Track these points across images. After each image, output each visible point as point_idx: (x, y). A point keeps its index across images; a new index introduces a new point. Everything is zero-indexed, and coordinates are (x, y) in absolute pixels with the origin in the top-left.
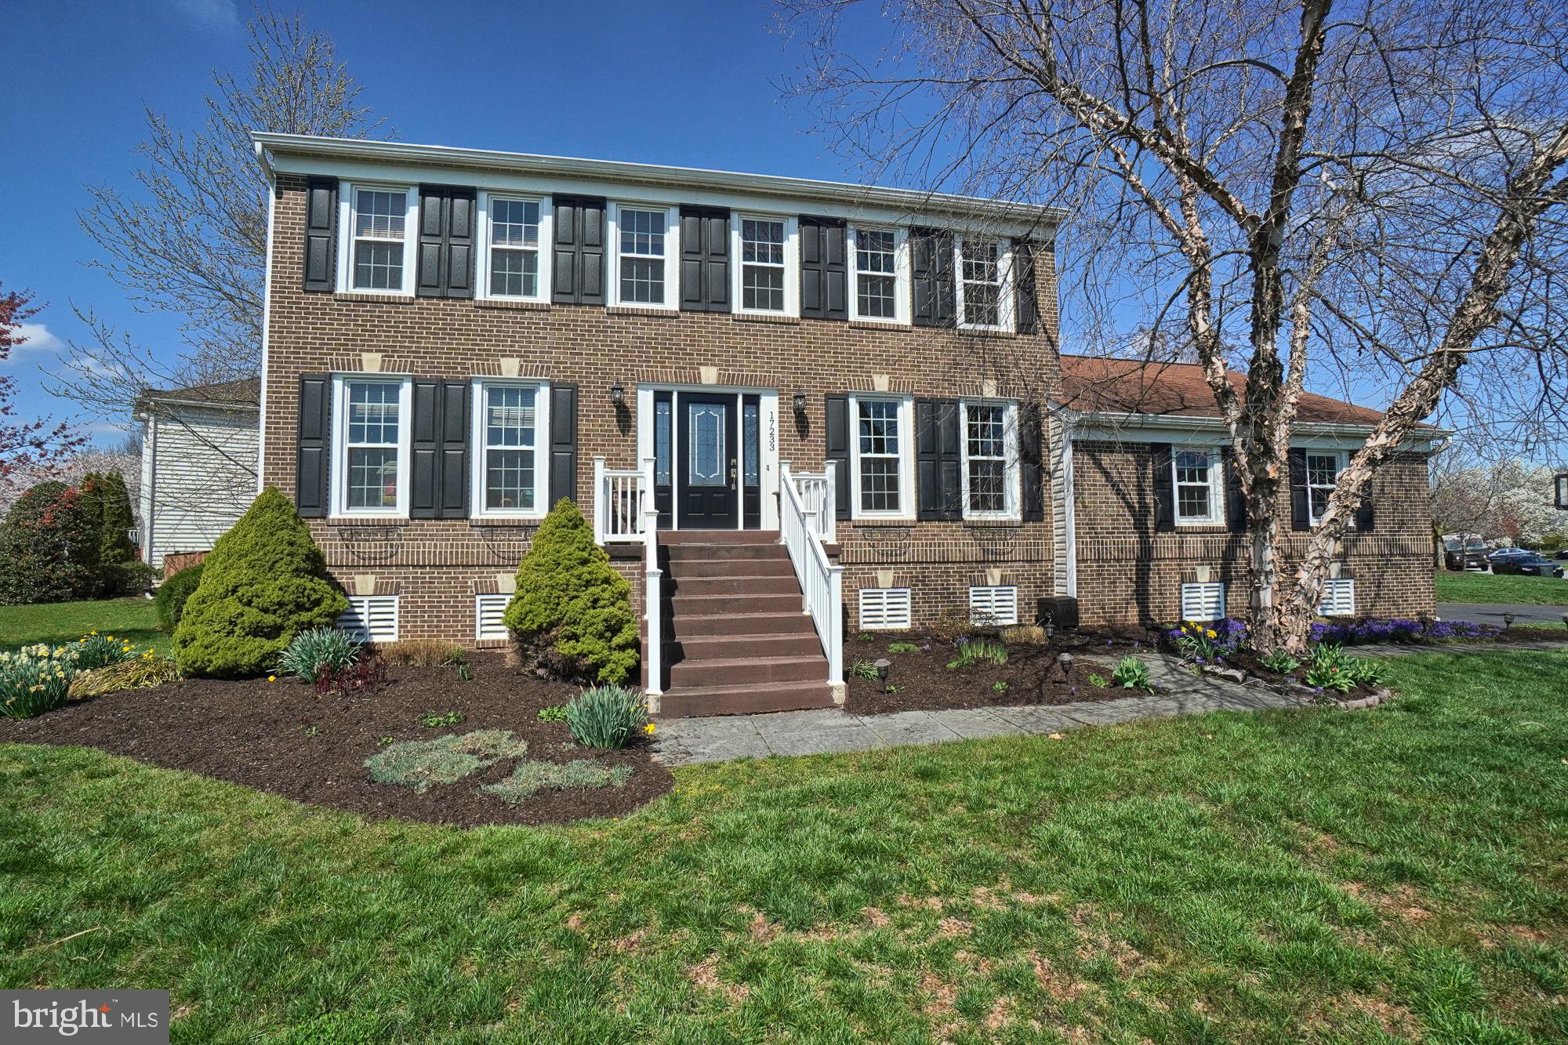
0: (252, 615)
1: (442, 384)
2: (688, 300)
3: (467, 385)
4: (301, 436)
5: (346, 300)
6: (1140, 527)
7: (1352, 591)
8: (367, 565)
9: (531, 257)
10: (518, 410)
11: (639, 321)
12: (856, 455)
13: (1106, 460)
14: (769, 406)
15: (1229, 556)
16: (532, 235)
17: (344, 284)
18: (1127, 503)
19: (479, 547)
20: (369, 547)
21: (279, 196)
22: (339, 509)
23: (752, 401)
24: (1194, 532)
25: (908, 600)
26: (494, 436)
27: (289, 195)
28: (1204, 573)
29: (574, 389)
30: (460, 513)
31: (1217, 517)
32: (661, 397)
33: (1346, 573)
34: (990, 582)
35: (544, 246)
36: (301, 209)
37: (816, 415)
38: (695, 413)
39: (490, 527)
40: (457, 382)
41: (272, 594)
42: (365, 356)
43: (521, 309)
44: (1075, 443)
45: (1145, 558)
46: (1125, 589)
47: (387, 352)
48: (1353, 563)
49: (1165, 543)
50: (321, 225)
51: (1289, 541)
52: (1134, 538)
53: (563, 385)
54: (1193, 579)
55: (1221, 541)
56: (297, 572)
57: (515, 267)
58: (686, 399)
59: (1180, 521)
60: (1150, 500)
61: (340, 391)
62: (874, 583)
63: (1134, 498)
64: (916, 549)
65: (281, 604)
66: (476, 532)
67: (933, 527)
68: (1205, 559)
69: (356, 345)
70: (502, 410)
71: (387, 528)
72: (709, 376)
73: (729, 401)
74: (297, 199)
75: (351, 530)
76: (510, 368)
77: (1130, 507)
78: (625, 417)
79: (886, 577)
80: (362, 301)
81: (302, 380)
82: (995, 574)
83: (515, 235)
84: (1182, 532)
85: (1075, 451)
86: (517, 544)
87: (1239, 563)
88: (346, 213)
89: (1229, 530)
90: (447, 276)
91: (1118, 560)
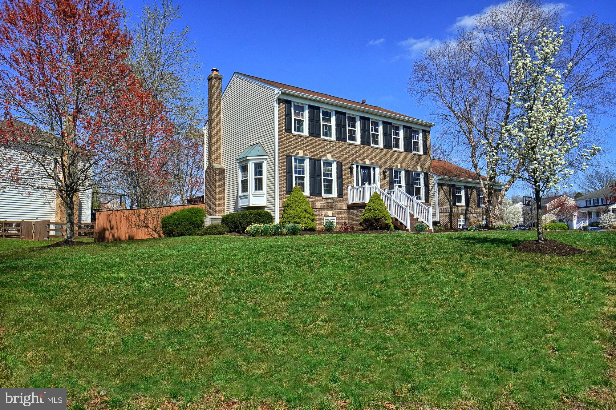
1: (315, 160)
2: (362, 141)
3: (320, 161)
5: (294, 135)
6: (450, 204)
9: (331, 127)
10: (329, 168)
11: (353, 146)
12: (394, 184)
13: (444, 188)
15: (466, 213)
16: (331, 121)
17: (293, 130)
18: (448, 198)
19: (325, 205)
21: (279, 104)
23: (374, 169)
24: (460, 206)
26: (325, 175)
27: (281, 104)
28: (462, 217)
29: (341, 163)
30: (320, 195)
31: (463, 204)
32: (358, 167)
35: (333, 124)
36: (284, 109)
37: (387, 173)
39: (326, 199)
40: (318, 160)
42: (300, 151)
43: (330, 141)
44: (438, 184)
45: (451, 212)
46: (448, 220)
47: (304, 150)
49: (455, 209)
52: (449, 207)
53: (339, 162)
54: (460, 218)
55: (464, 209)
57: (327, 129)
58: (362, 167)
59: (457, 204)
60: (452, 198)
61: (294, 160)
66: (324, 200)
68: (462, 213)
69: (297, 148)
70: (325, 168)
72: (366, 162)
73: (369, 168)
74: (283, 105)
76: (328, 157)
78: (351, 171)
80: (297, 136)
81: (286, 156)
83: (327, 120)
84: (458, 206)
85: (438, 185)
86: (331, 203)
87: (468, 215)
88: (293, 111)
89: (466, 206)
90: (315, 131)
91: (446, 213)
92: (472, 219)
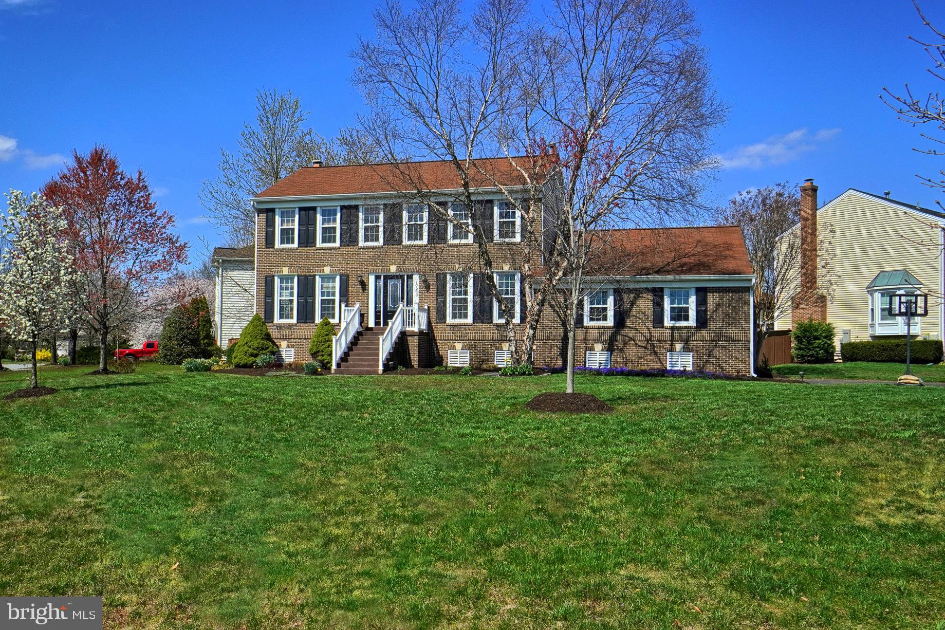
0: (251, 350)
1: (306, 276)
2: (386, 242)
3: (314, 276)
4: (266, 296)
5: (278, 250)
7: (691, 358)
8: (284, 338)
9: (334, 228)
10: (331, 284)
11: (369, 250)
12: (449, 297)
14: (416, 278)
15: (612, 340)
16: (335, 220)
17: (278, 245)
20: (285, 332)
21: (258, 216)
22: (277, 320)
23: (410, 277)
24: (593, 328)
25: (468, 355)
26: (323, 294)
27: (261, 215)
28: (598, 347)
29: (348, 276)
30: (312, 321)
31: (610, 322)
32: (377, 278)
33: (686, 349)
34: (504, 349)
35: (338, 225)
36: (265, 220)
37: (433, 281)
38: (390, 283)
40: (310, 276)
41: (256, 345)
42: (284, 269)
43: (330, 249)
45: (567, 339)
47: (290, 266)
48: (692, 344)
49: (577, 333)
50: (270, 224)
51: (650, 333)
53: (344, 275)
54: (592, 349)
56: (262, 339)
57: (330, 233)
58: (386, 278)
61: (277, 281)
62: (454, 348)
63: (562, 313)
64: (471, 334)
65: (258, 348)
66: (316, 327)
67: (479, 326)
68: (600, 341)
70: (326, 285)
71: (290, 326)
72: (393, 269)
73: (402, 277)
74: (263, 216)
75: (280, 327)
76: (327, 270)
78: (364, 285)
79: (459, 346)
80: (282, 250)
81: (266, 277)
82: (505, 346)
83: (329, 221)
84: (587, 328)
87: (620, 343)
88: (278, 219)
89: (614, 327)
90: (307, 239)
91: (553, 340)
92: (632, 352)
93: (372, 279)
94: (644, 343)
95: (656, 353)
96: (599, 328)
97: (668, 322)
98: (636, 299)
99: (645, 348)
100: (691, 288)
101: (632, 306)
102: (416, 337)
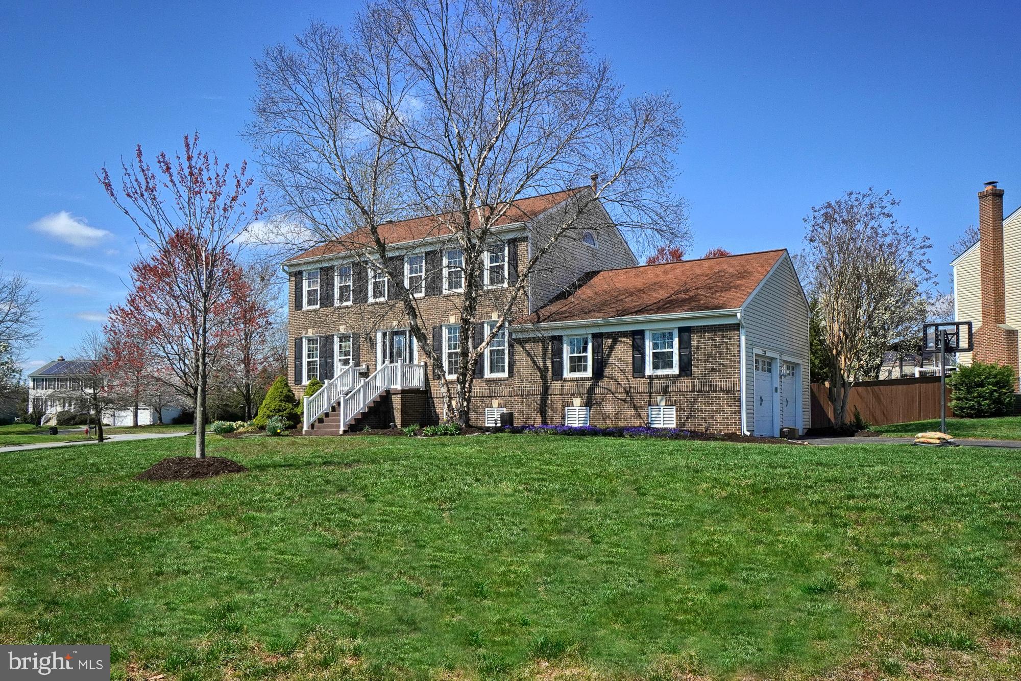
1: (326, 337)
2: (390, 297)
4: (295, 359)
6: (544, 378)
7: (674, 412)
9: (349, 286)
10: (346, 343)
11: (377, 306)
12: (445, 352)
15: (591, 392)
16: (349, 279)
18: (537, 367)
21: (289, 279)
22: (304, 381)
24: (572, 380)
26: (340, 353)
28: (577, 402)
31: (589, 373)
32: (384, 334)
33: (671, 403)
34: (493, 406)
35: (351, 283)
36: (294, 283)
37: (430, 337)
38: (396, 338)
42: (310, 330)
45: (545, 394)
46: (534, 407)
47: (314, 327)
48: (675, 396)
49: (555, 387)
50: (299, 286)
51: (630, 383)
53: (356, 334)
54: (571, 404)
55: (587, 384)
56: (281, 401)
57: (345, 291)
58: (391, 334)
59: (567, 374)
60: (549, 365)
61: (304, 342)
63: (541, 364)
65: (275, 410)
68: (579, 394)
69: (306, 328)
70: (342, 344)
72: (396, 324)
73: (404, 333)
76: (343, 329)
77: (539, 368)
78: (373, 344)
79: (454, 403)
81: (296, 339)
82: (495, 403)
83: (344, 279)
84: (566, 380)
87: (598, 397)
88: (305, 283)
89: (592, 378)
90: (327, 300)
91: (532, 395)
92: (610, 406)
93: (379, 336)
94: (623, 396)
95: (635, 408)
96: (577, 380)
97: (649, 371)
98: (614, 343)
99: (625, 401)
100: (673, 328)
101: (610, 353)
102: (399, 396)
